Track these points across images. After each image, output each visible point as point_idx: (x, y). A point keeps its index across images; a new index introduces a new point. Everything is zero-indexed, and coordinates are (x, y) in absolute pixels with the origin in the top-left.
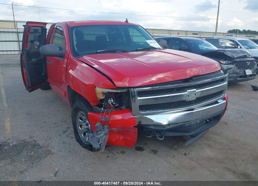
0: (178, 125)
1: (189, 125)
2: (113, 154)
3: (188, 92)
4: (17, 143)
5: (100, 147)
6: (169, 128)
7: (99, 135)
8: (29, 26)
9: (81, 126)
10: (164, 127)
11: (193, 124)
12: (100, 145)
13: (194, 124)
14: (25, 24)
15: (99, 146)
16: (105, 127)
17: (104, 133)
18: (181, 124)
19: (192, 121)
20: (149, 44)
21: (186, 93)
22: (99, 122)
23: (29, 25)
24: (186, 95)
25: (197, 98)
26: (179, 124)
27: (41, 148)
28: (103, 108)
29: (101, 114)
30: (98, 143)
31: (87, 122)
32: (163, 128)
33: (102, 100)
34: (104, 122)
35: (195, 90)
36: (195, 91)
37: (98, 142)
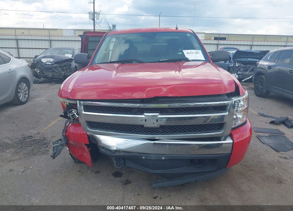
1: (147, 158)
3: (145, 115)
8: (86, 36)
10: (114, 153)
11: (153, 159)
13: (155, 160)
14: (82, 33)
18: (136, 154)
19: (153, 155)
20: (186, 54)
21: (143, 116)
23: (87, 34)
24: (142, 119)
25: (161, 126)
32: (112, 154)
35: (157, 114)
36: (156, 116)
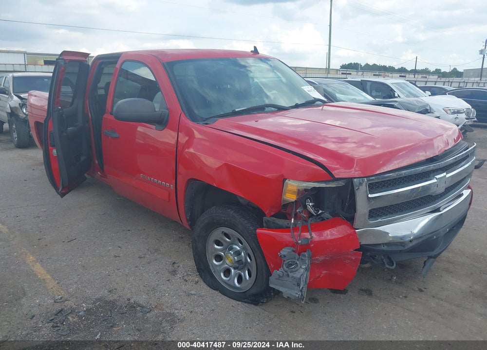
0: (423, 239)
1: (437, 237)
2: (298, 305)
4: (88, 305)
5: (302, 295)
6: (412, 246)
7: (297, 272)
9: (219, 258)
10: (404, 246)
12: (301, 291)
13: (442, 236)
15: (300, 293)
16: (305, 256)
17: (304, 267)
18: (428, 236)
20: (308, 93)
21: (435, 181)
22: (287, 246)
23: (66, 58)
24: (435, 184)
25: (445, 189)
26: (425, 238)
27: (151, 311)
28: (293, 220)
29: (292, 231)
30: (296, 288)
31: (236, 248)
32: (402, 247)
33: (289, 204)
34: (301, 245)
35: (445, 174)
36: (445, 176)
37: (299, 285)
